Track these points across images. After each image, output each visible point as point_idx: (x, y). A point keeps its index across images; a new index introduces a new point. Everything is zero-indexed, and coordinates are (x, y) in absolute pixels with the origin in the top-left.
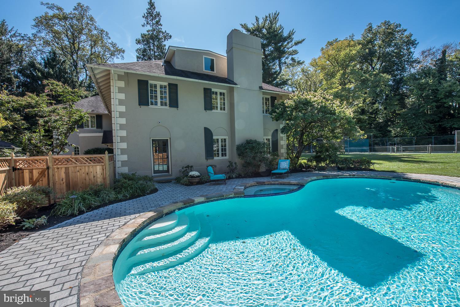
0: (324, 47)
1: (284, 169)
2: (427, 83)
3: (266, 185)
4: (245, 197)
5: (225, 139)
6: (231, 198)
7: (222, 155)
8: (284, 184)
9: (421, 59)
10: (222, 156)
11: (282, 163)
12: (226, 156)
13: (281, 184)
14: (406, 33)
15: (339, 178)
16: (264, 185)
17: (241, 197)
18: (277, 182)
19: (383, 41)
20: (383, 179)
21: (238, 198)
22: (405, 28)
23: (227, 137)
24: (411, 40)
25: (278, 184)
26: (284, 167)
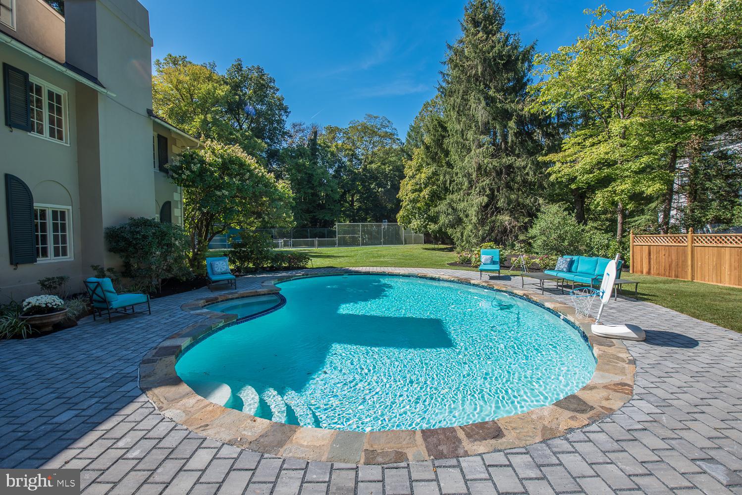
0: (162, 61)
1: (222, 274)
2: (304, 165)
3: (218, 302)
4: (238, 323)
5: (63, 213)
6: (221, 329)
7: (57, 254)
8: (247, 297)
9: (292, 132)
10: (55, 256)
11: (217, 263)
12: (65, 254)
13: (243, 297)
14: (278, 94)
15: (293, 280)
16: (217, 302)
17: (232, 325)
18: (236, 296)
19: (255, 92)
20: (336, 275)
21: (229, 326)
22: (277, 87)
23: (70, 207)
24: (283, 105)
25: (237, 298)
26: (223, 270)
